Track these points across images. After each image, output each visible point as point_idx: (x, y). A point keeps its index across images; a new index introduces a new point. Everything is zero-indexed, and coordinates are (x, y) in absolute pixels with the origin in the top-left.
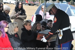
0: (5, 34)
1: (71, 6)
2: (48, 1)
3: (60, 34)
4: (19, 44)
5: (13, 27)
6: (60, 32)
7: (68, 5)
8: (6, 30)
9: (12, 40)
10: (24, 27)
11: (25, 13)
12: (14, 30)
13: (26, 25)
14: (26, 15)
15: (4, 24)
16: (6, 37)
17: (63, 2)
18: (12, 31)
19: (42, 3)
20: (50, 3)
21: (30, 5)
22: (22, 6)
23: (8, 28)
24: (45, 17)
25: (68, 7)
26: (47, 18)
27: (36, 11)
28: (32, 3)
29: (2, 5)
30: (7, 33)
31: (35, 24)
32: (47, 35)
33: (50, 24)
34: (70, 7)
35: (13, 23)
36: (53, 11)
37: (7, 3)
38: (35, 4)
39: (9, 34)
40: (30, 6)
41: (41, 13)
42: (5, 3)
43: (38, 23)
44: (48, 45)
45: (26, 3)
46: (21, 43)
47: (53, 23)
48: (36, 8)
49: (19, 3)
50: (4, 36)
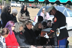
0: (12, 32)
1: (67, 8)
2: (48, 5)
3: (58, 32)
4: (24, 40)
5: (18, 26)
6: (58, 30)
7: (65, 7)
8: (13, 28)
9: (18, 37)
10: (26, 26)
11: (29, 15)
12: (19, 29)
13: (28, 25)
14: (29, 16)
15: (12, 24)
16: (13, 34)
17: (60, 5)
18: (18, 30)
19: (43, 6)
20: (49, 6)
21: (33, 7)
22: (27, 9)
23: (15, 27)
24: (45, 18)
25: (65, 10)
26: (47, 19)
27: (38, 13)
28: (35, 6)
29: (10, 8)
30: (14, 31)
31: (37, 24)
32: (49, 32)
33: (50, 23)
34: (66, 10)
35: (18, 23)
36: (53, 12)
37: (14, 6)
38: (37, 7)
39: (15, 32)
40: (33, 9)
41: (42, 15)
42: (12, 6)
43: (40, 23)
44: (48, 41)
45: (30, 6)
46: (25, 39)
47: (52, 22)
48: (38, 10)
49: (24, 6)
50: (11, 34)
